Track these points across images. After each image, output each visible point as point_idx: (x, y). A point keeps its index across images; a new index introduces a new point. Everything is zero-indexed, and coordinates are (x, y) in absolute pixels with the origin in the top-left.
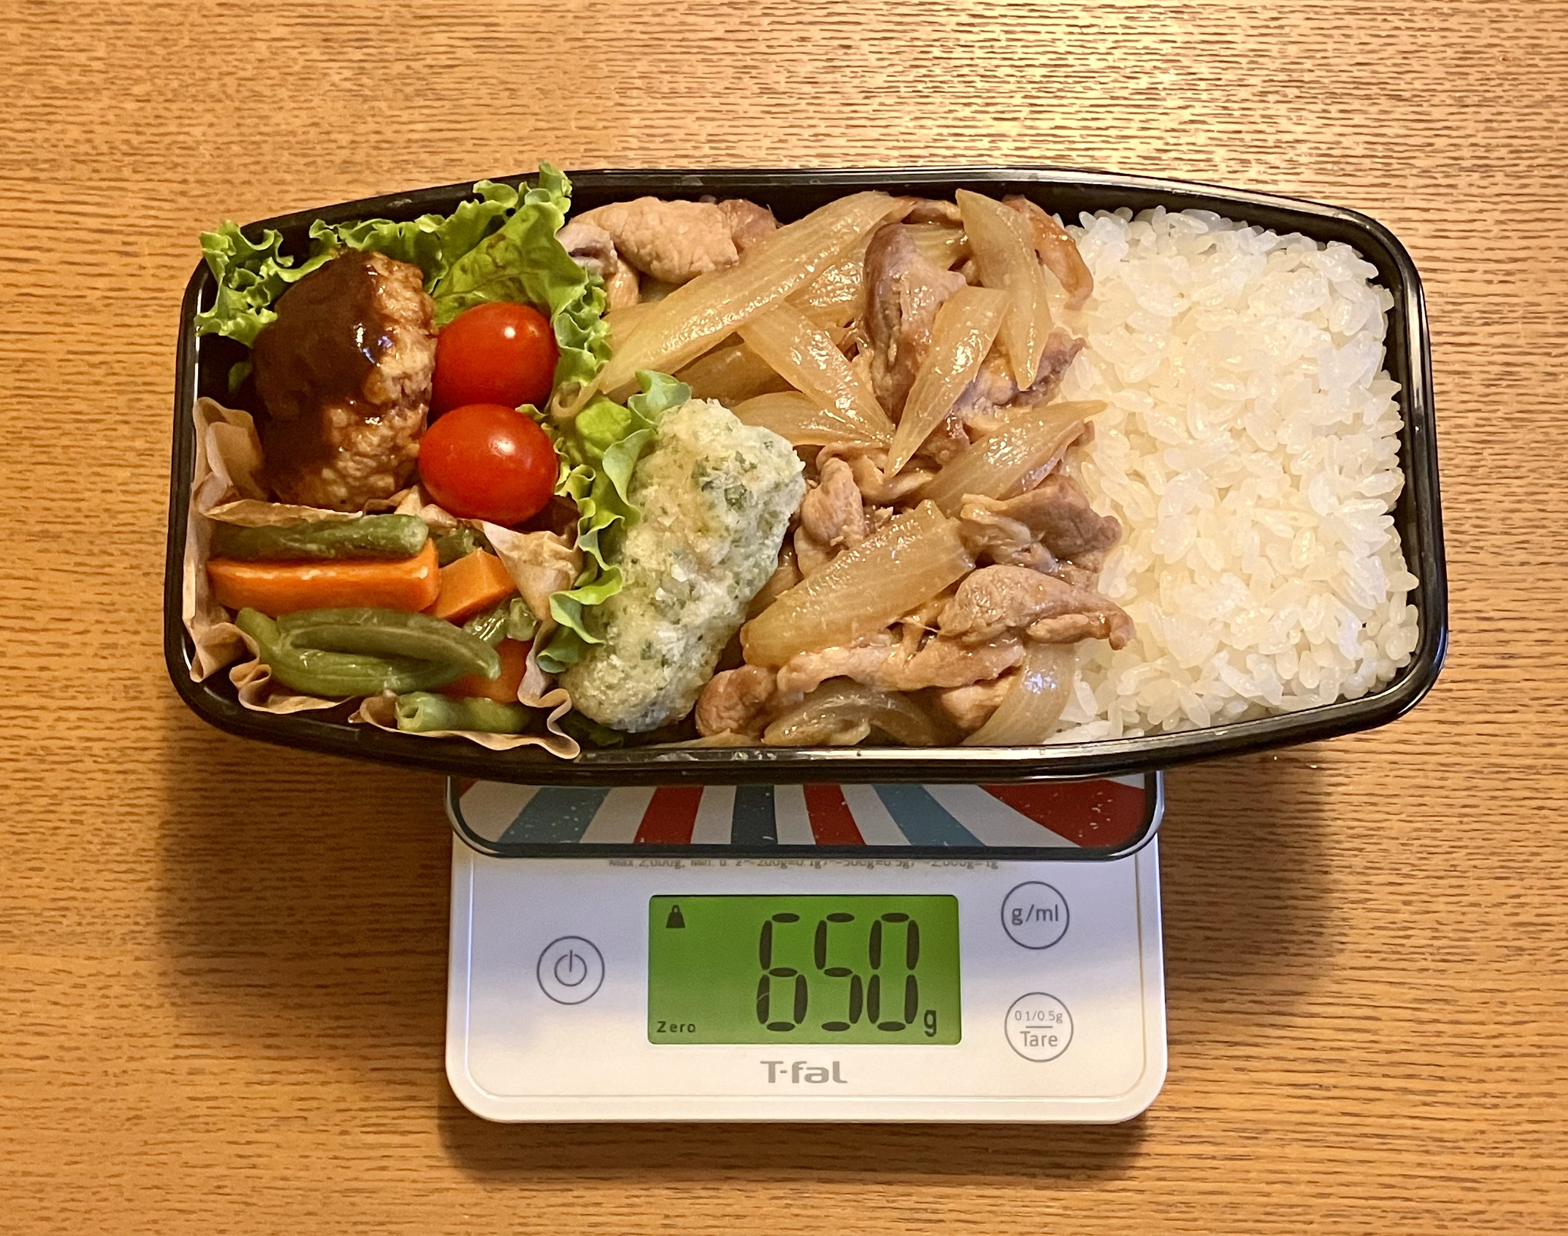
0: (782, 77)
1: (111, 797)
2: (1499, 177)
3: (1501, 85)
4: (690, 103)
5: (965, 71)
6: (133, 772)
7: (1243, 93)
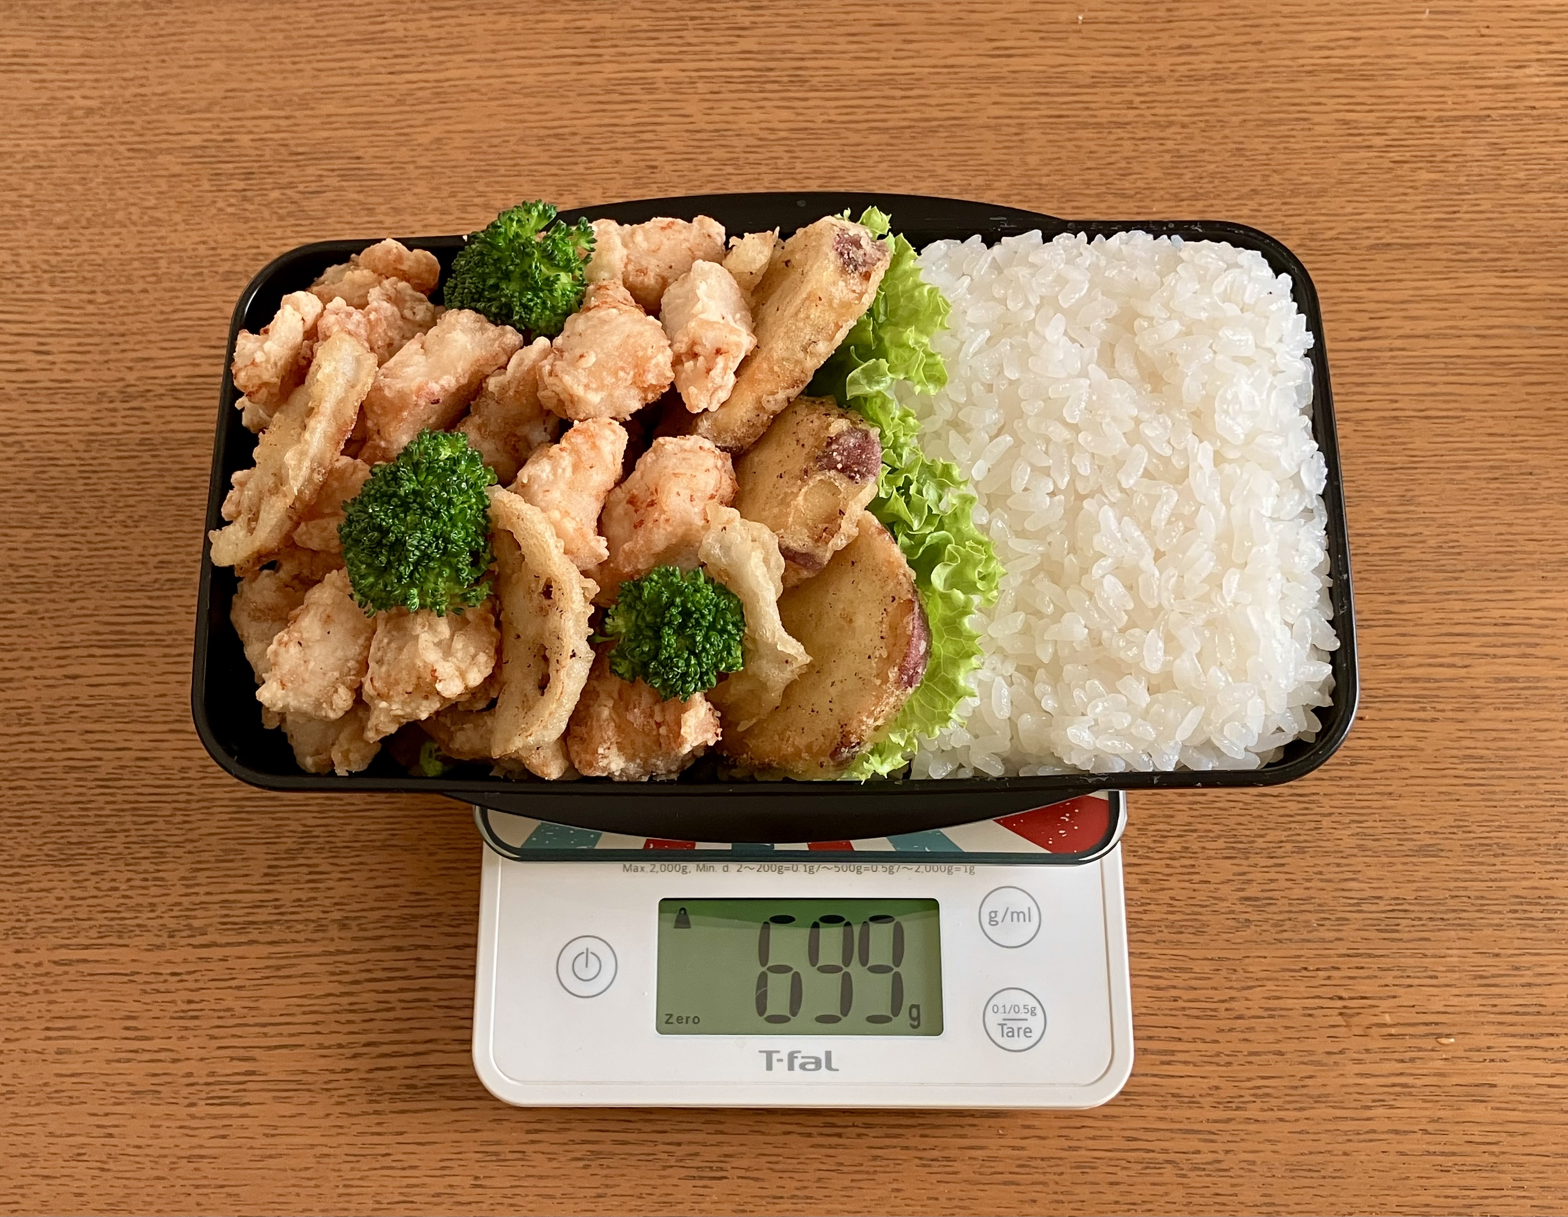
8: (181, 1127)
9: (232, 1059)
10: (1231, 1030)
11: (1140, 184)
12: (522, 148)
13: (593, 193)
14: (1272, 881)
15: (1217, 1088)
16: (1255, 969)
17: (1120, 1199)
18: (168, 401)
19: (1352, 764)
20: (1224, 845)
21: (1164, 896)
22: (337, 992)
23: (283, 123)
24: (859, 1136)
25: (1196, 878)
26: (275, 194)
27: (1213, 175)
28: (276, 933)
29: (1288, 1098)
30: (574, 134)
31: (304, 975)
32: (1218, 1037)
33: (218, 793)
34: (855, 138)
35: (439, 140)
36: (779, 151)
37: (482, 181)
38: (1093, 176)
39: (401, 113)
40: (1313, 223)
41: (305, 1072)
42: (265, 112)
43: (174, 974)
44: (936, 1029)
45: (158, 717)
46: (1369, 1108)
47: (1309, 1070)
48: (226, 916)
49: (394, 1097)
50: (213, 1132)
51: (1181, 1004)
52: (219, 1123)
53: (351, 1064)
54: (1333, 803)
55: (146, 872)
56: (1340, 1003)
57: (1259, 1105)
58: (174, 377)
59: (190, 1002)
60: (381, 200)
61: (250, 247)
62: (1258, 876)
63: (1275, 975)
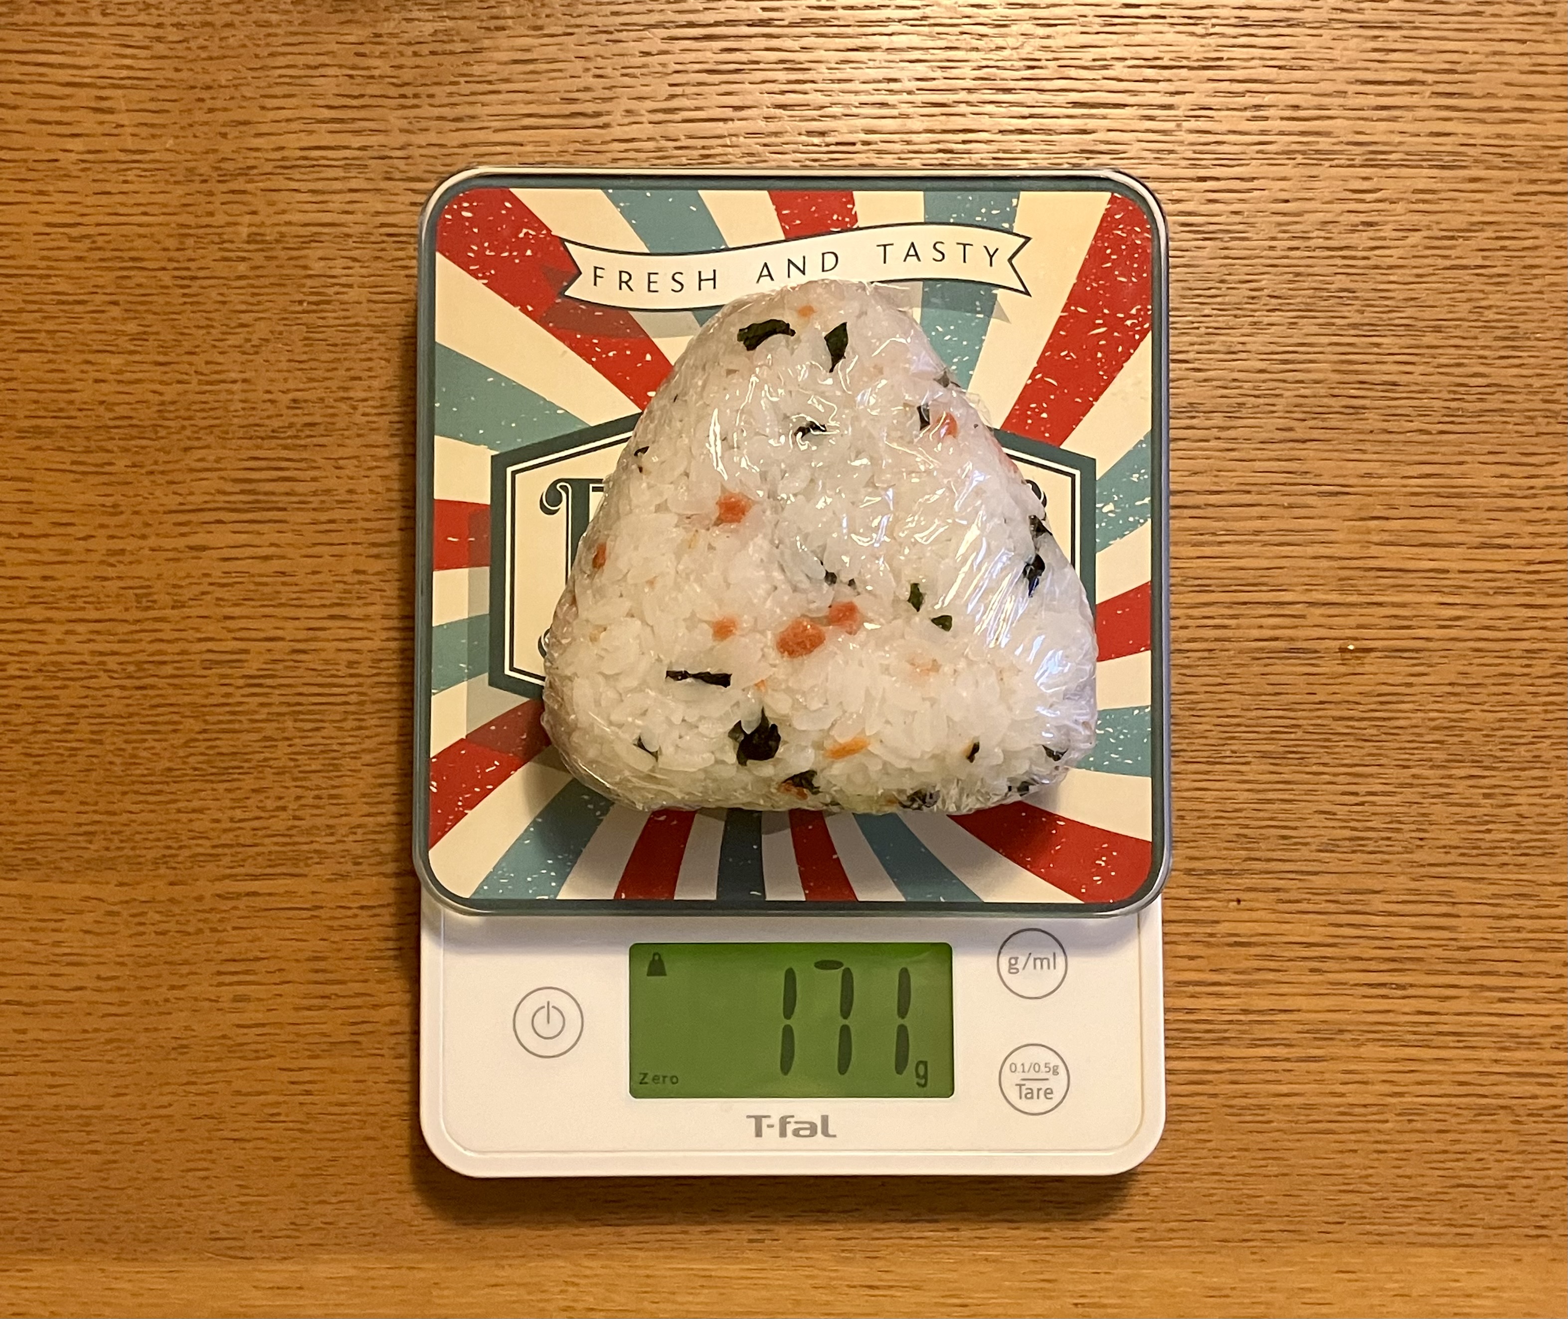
1: (131, 715)
6: (153, 687)
15: (1560, 1027)
21: (1511, 813)
45: (313, 599)
51: (1524, 934)
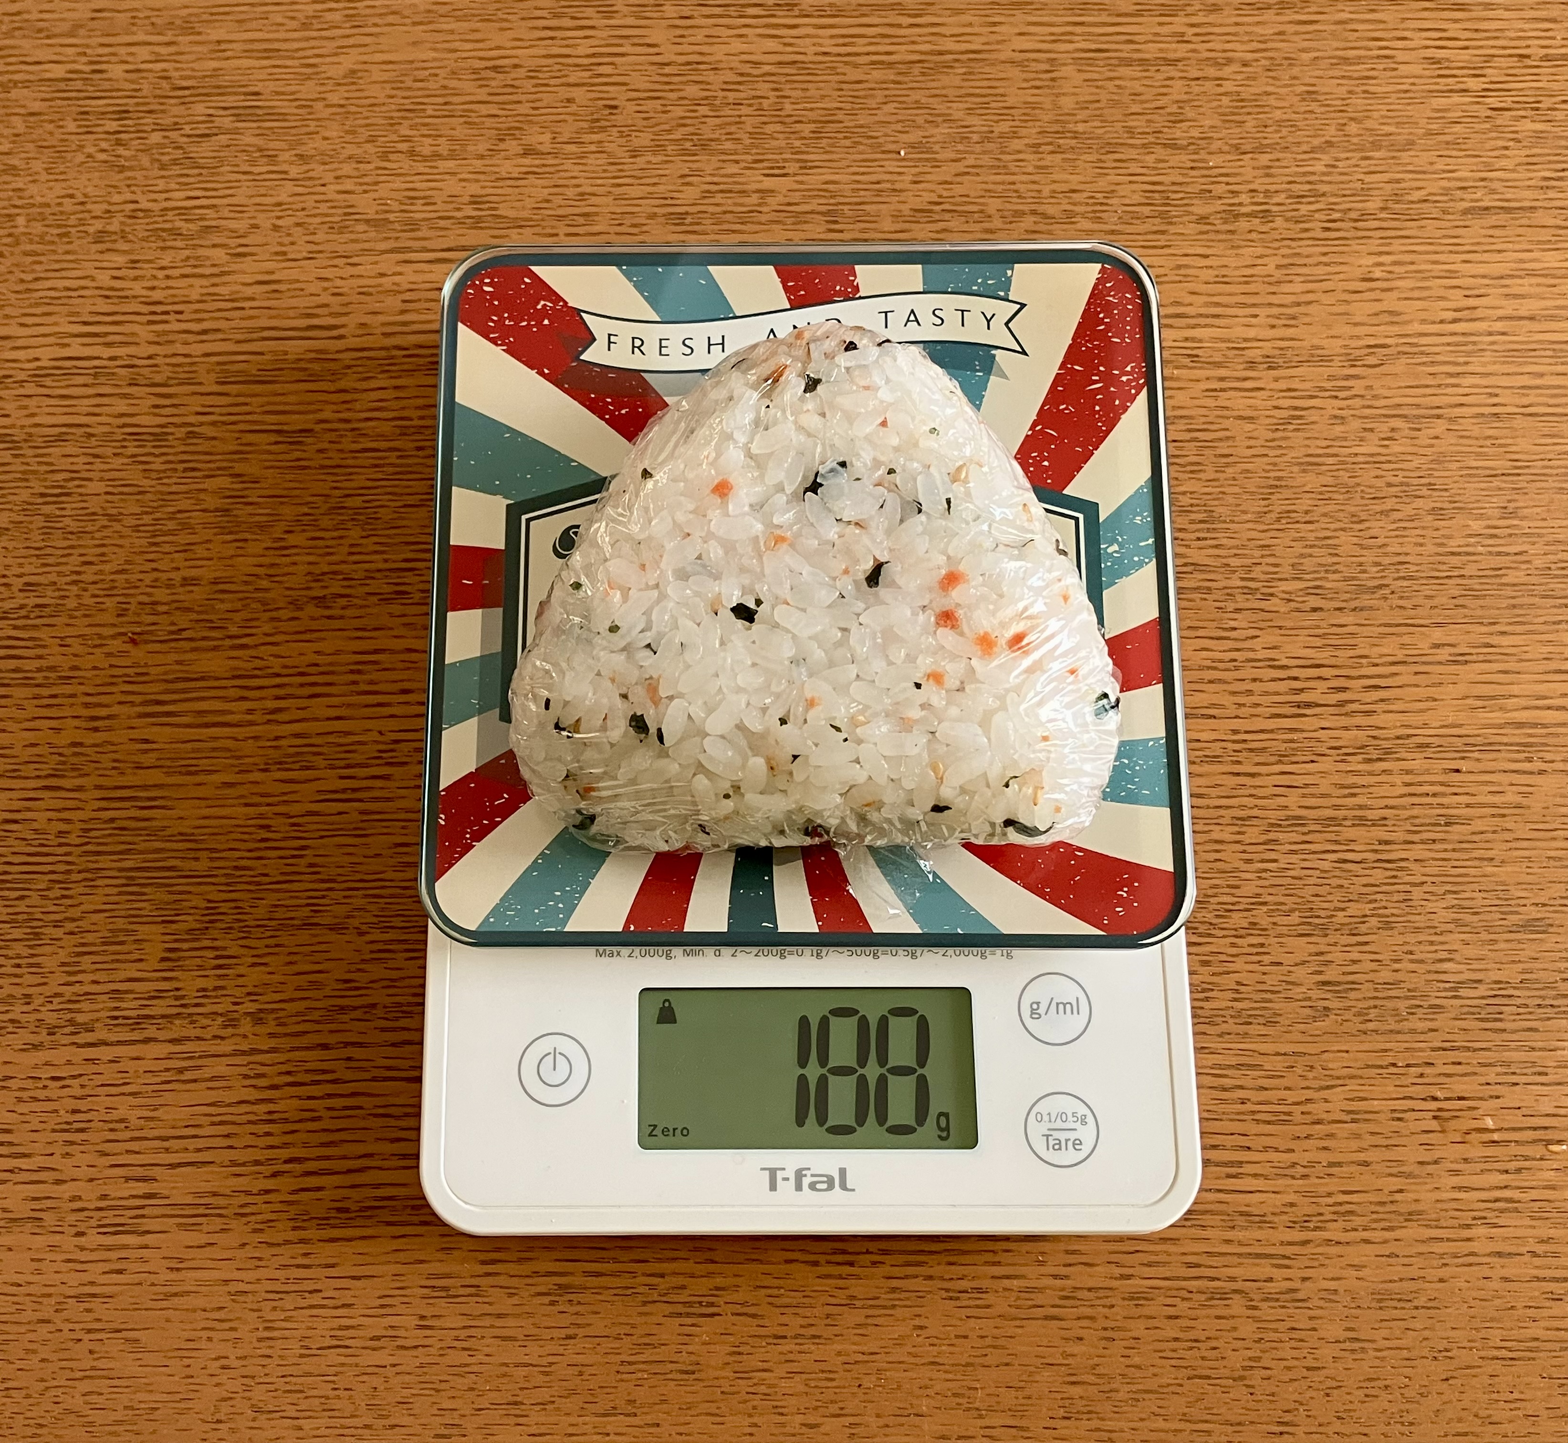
0: (547, 137)
2: (1279, 222)
3: (1277, 131)
4: (451, 164)
5: (733, 129)
7: (1016, 144)
8: (69, 1261)
9: (127, 1179)
10: (1307, 1137)
11: (1195, 133)
12: (453, 83)
13: (542, 138)
14: (1354, 962)
15: (1292, 1205)
16: (1336, 1065)
17: (1181, 1335)
18: (30, 389)
19: (1447, 824)
20: (1298, 920)
21: (1229, 981)
22: (251, 1098)
23: (163, 50)
24: (874, 1263)
25: (1266, 959)
26: (156, 138)
27: (1280, 123)
28: (179, 1028)
29: (1374, 1216)
30: (516, 66)
31: (213, 1079)
32: (1292, 1145)
33: (104, 862)
34: (853, 74)
35: (353, 72)
36: (764, 88)
37: (406, 123)
38: (1138, 123)
39: (308, 39)
40: (1398, 181)
41: (215, 1194)
42: (141, 37)
43: (53, 1078)
44: (970, 1140)
45: (29, 770)
46: (1468, 1226)
47: (1396, 1183)
48: (116, 1009)
49: (323, 1222)
50: (108, 1267)
51: (1249, 1107)
52: (114, 1255)
53: (270, 1184)
54: (1428, 870)
55: (19, 957)
56: (1434, 1105)
57: (1340, 1224)
58: (37, 359)
59: (74, 1112)
60: (283, 145)
61: (126, 202)
62: (1336, 956)
63: (1360, 1072)
